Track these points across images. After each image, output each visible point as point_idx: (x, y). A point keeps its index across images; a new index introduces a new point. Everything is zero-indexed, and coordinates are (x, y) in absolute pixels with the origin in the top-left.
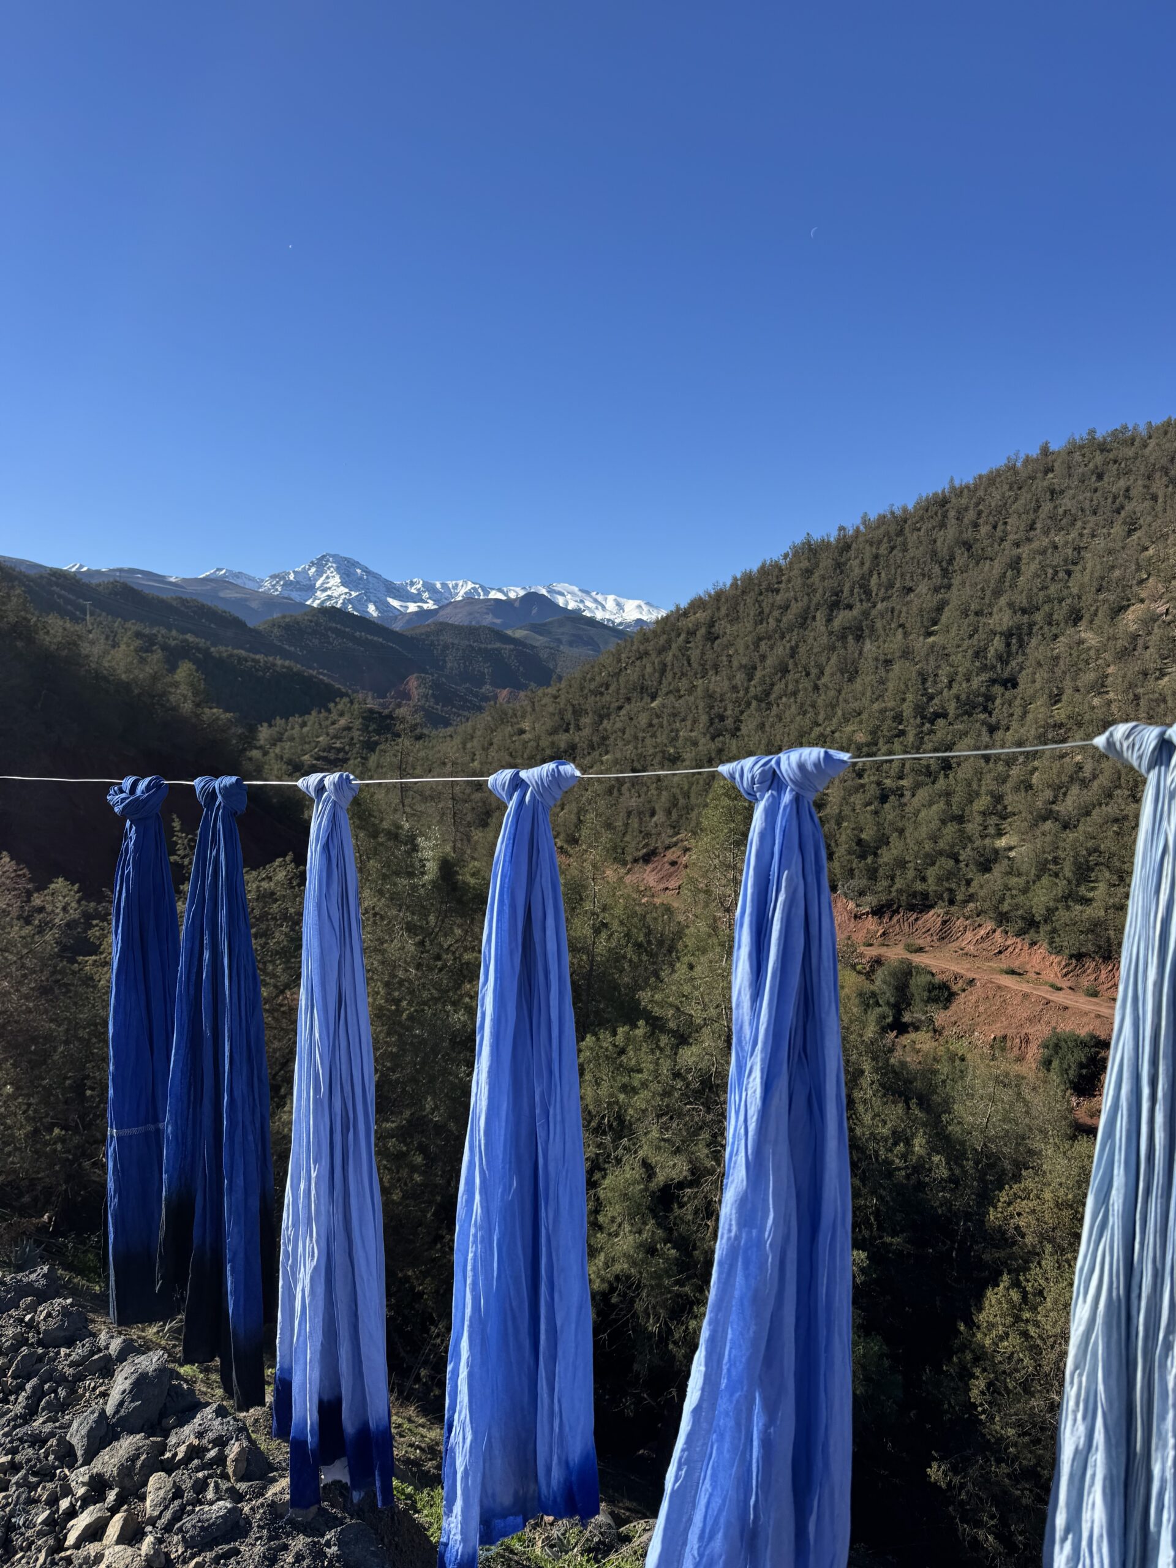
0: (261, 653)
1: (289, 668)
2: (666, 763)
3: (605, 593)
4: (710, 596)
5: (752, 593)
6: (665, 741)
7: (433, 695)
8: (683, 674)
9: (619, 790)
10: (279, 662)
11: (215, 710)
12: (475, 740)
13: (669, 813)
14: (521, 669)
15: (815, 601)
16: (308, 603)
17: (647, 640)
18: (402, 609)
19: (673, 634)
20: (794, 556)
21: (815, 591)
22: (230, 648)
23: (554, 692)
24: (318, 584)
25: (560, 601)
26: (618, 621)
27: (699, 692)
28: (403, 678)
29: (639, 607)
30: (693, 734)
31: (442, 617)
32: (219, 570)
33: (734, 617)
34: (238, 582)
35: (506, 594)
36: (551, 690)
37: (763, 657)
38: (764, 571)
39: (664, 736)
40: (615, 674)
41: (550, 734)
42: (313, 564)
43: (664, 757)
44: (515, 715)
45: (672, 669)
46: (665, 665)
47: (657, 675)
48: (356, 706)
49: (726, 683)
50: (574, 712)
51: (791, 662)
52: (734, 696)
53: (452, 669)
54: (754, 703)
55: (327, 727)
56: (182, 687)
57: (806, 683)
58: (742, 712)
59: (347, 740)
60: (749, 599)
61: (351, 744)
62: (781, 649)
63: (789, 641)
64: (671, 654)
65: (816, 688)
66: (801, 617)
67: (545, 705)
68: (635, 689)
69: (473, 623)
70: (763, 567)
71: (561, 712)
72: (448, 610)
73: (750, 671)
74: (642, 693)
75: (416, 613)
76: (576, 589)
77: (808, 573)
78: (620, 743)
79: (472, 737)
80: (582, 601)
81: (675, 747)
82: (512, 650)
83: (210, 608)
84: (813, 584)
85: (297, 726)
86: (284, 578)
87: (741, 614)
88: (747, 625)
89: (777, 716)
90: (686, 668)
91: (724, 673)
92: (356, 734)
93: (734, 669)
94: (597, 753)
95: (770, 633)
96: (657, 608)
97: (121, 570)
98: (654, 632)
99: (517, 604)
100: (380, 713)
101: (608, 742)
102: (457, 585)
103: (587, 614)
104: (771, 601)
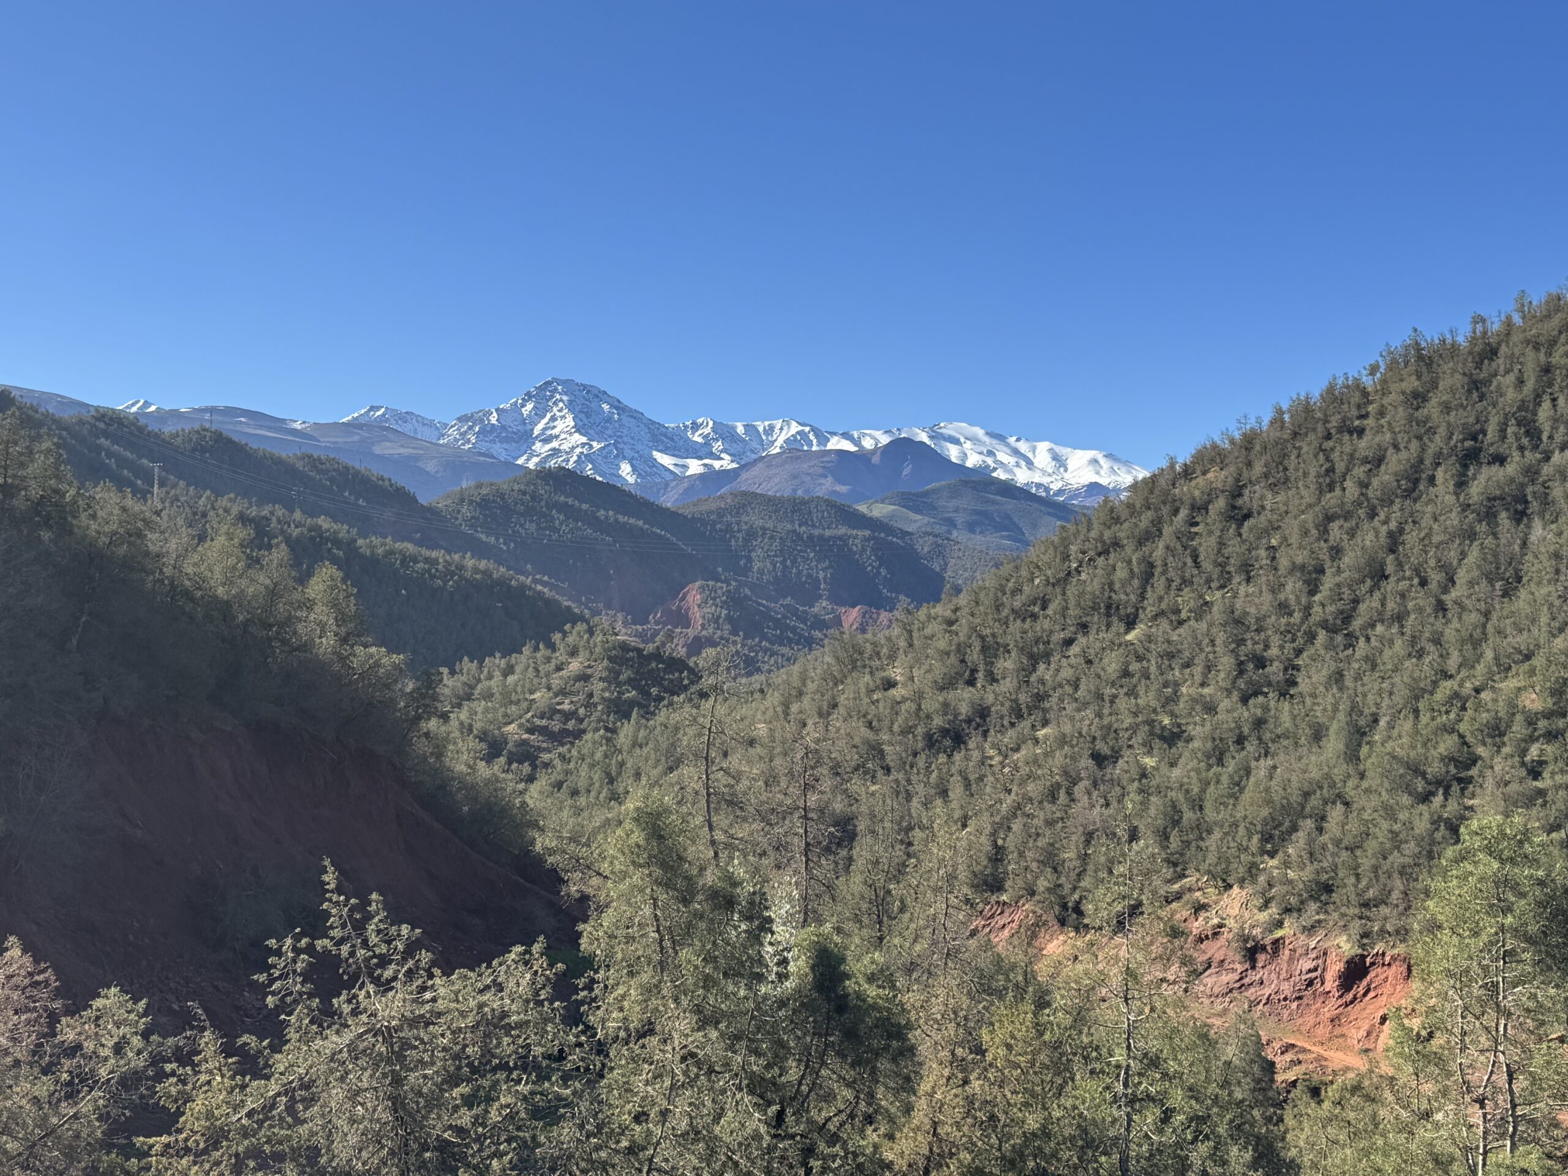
0: (441, 547)
1: (486, 573)
2: (1157, 744)
3: (1033, 438)
4: (1232, 442)
5: (1311, 436)
6: (1154, 703)
7: (729, 619)
8: (1186, 582)
9: (1069, 793)
10: (470, 562)
11: (373, 650)
12: (806, 700)
13: (1164, 836)
14: (883, 572)
15: (1432, 449)
16: (520, 462)
17: (1117, 520)
18: (677, 471)
19: (1165, 510)
20: (1390, 368)
21: (1432, 431)
22: (389, 540)
23: (948, 613)
24: (537, 430)
25: (953, 453)
26: (1055, 487)
27: (1217, 613)
28: (677, 589)
29: (1095, 461)
30: (1206, 691)
31: (747, 482)
32: (373, 408)
33: (1279, 482)
34: (407, 428)
35: (856, 442)
36: (941, 610)
37: (1336, 552)
38: (1332, 396)
39: (1152, 695)
40: (1059, 581)
41: (942, 689)
42: (529, 396)
43: (1152, 734)
44: (878, 654)
45: (1164, 573)
46: (1152, 566)
47: (1136, 582)
48: (599, 638)
49: (1267, 597)
50: (984, 649)
51: (1391, 558)
52: (1283, 621)
53: (761, 572)
54: (1322, 636)
55: (548, 675)
56: (318, 609)
57: (1420, 600)
58: (1299, 652)
59: (582, 697)
60: (1307, 446)
61: (589, 705)
62: (1371, 536)
63: (1386, 522)
64: (1161, 545)
65: (1441, 608)
66: (1408, 478)
67: (931, 637)
68: (1095, 608)
69: (800, 493)
70: (1331, 389)
71: (961, 650)
72: (756, 470)
73: (1312, 578)
74: (1108, 615)
75: (701, 477)
76: (979, 432)
77: (1418, 398)
78: (1070, 707)
79: (800, 694)
80: (991, 453)
81: (1172, 714)
82: (868, 540)
83: (357, 473)
84: (1428, 418)
85: (497, 673)
86: (482, 421)
87: (1291, 473)
88: (1304, 492)
89: (1367, 659)
90: (1190, 571)
91: (1263, 578)
92: (597, 686)
93: (1282, 571)
94: (1025, 725)
95: (1347, 508)
96: (1127, 463)
97: (212, 410)
98: (1130, 506)
99: (876, 460)
100: (639, 651)
101: (1047, 705)
102: (772, 428)
103: (1001, 475)
104: (1348, 449)
